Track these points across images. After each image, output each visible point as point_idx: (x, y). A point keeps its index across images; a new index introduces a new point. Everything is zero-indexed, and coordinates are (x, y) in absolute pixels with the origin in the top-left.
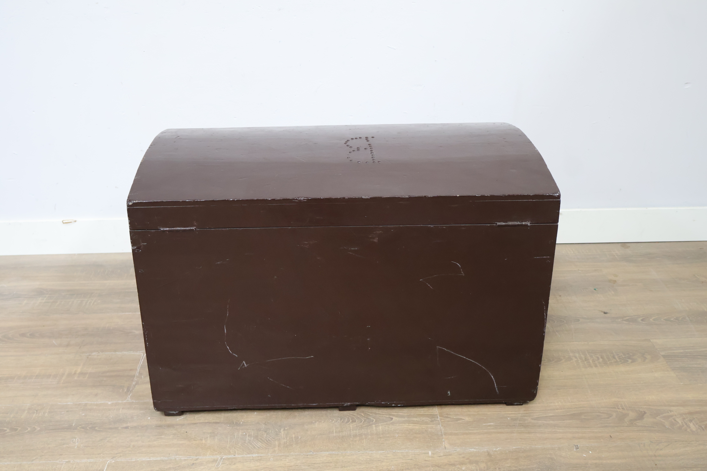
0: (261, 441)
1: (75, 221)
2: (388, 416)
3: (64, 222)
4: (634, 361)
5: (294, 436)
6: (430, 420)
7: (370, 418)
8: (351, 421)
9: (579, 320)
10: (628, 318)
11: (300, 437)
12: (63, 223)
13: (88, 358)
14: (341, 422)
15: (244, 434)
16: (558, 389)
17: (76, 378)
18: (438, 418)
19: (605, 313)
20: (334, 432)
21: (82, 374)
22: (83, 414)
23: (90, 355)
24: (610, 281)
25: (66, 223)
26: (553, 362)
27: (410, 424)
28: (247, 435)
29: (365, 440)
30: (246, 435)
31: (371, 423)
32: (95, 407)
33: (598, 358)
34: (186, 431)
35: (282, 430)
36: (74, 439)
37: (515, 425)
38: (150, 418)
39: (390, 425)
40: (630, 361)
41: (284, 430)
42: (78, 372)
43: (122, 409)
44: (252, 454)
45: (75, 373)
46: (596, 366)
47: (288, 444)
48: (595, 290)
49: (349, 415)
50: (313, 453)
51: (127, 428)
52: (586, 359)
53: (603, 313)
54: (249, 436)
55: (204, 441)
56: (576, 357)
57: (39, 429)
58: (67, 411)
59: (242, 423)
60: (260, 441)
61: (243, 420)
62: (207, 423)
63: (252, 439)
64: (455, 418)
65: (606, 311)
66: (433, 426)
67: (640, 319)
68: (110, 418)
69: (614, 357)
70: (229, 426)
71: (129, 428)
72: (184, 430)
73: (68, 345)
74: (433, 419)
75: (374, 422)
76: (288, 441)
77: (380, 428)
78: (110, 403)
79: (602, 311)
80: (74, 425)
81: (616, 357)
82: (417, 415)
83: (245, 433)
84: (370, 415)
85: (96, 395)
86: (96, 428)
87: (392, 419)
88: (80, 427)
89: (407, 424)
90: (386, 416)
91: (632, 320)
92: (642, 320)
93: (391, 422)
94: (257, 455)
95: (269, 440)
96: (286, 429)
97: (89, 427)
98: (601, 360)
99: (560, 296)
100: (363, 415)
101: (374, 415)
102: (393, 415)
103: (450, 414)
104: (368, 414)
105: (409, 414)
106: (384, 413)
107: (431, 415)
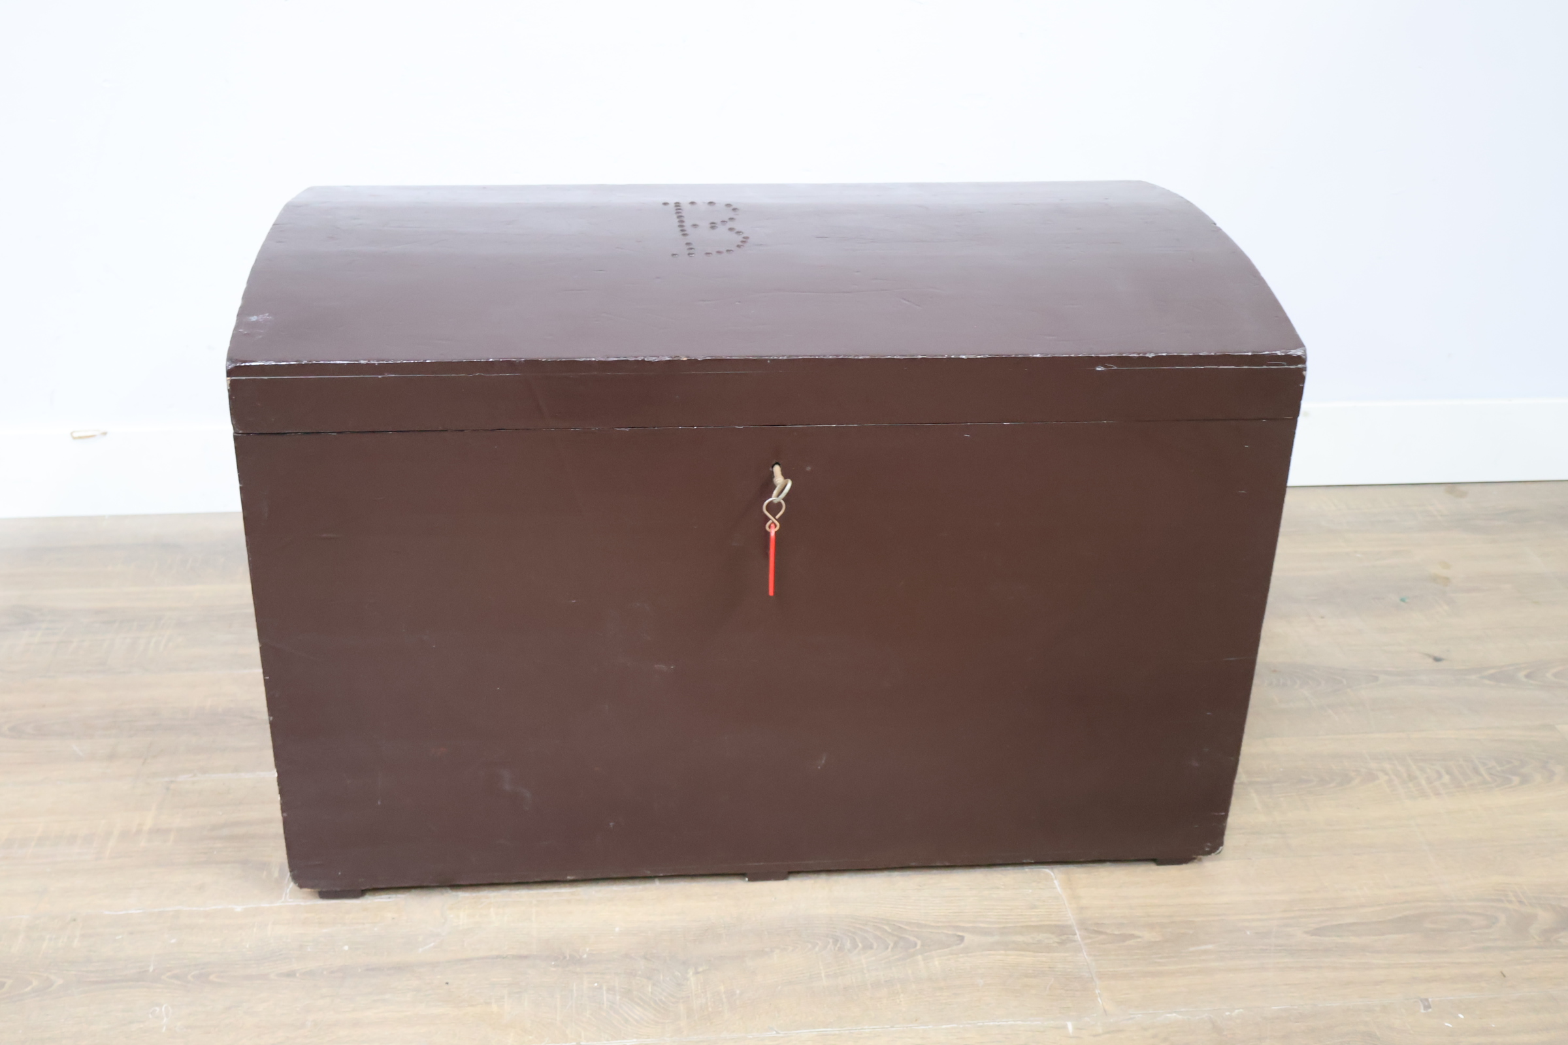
0: (642, 1004)
1: (105, 434)
2: (950, 933)
3: (76, 435)
4: (1525, 780)
5: (722, 988)
6: (1057, 940)
7: (907, 936)
8: (860, 945)
9: (1376, 679)
10: (1492, 671)
11: (738, 992)
12: (75, 438)
13: (168, 789)
14: (837, 949)
15: (596, 984)
16: (1357, 855)
17: (142, 844)
18: (1075, 934)
19: (1437, 659)
20: (823, 975)
21: (158, 832)
22: (173, 941)
23: (172, 782)
24: (1435, 579)
25: (80, 438)
26: (1331, 785)
27: (1009, 952)
28: (604, 988)
29: (902, 995)
30: (600, 988)
31: (912, 950)
32: (201, 921)
33: (1440, 776)
34: (447, 981)
35: (691, 973)
36: (158, 1009)
37: (1267, 950)
39: (961, 955)
40: (1516, 780)
41: (697, 973)
42: (146, 828)
43: (274, 924)
44: (624, 1038)
45: (139, 831)
46: (1437, 794)
47: (710, 1009)
48: (1403, 600)
49: (852, 930)
50: (777, 1033)
51: (291, 974)
52: (1412, 778)
53: (1431, 661)
54: (608, 990)
55: (494, 1008)
56: (1386, 774)
57: (60, 982)
58: (131, 933)
59: (585, 956)
60: (638, 1004)
61: (588, 949)
62: (498, 957)
63: (618, 998)
64: (1117, 933)
65: (1437, 655)
66: (1067, 954)
67: (1521, 675)
68: (245, 950)
69: (1476, 771)
70: (555, 966)
71: (298, 975)
72: (439, 977)
73: (112, 757)
74: (1064, 937)
75: (918, 947)
76: (709, 1004)
77: (937, 963)
78: (239, 909)
79: (1429, 656)
80: (151, 969)
81: (1482, 770)
82: (1022, 927)
83: (598, 982)
84: (905, 929)
85: (201, 888)
86: (212, 977)
87: (962, 938)
88: (169, 974)
89: (1003, 952)
90: (945, 932)
91: (1503, 677)
92: (1528, 676)
93: (962, 946)
94: (635, 1040)
95: (661, 1000)
96: (700, 969)
97: (193, 973)
98: (1446, 778)
99: (1322, 617)
100: (890, 931)
101: (917, 929)
102: (964, 929)
103: (1103, 924)
104: (900, 928)
105: (1002, 926)
106: (940, 924)
107: (1056, 926)
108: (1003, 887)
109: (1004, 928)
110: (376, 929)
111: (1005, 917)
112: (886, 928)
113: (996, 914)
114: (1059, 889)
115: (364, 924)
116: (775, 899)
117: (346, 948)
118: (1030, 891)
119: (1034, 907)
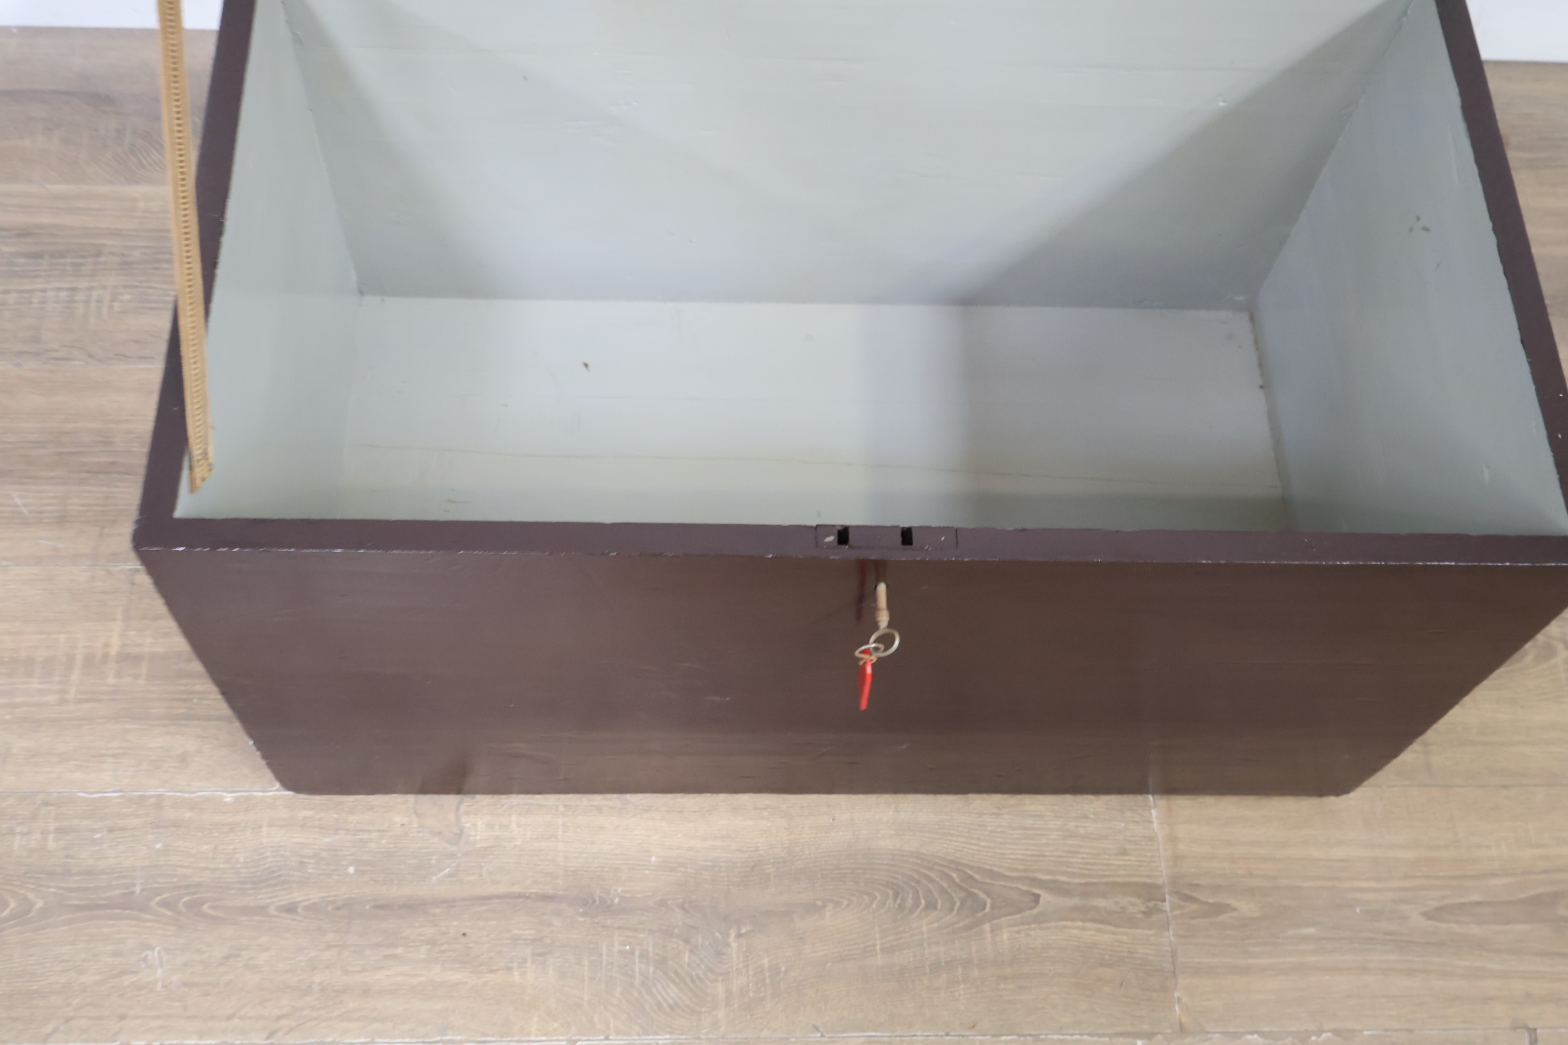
0: (677, 980)
2: (1025, 888)
5: (765, 961)
6: (1143, 908)
7: (976, 891)
8: (923, 902)
11: (783, 969)
13: (133, 584)
14: (896, 906)
15: (628, 947)
16: (1504, 787)
17: (111, 680)
18: (1164, 900)
20: (878, 947)
21: (127, 659)
22: (159, 846)
27: (1088, 925)
28: (637, 953)
29: (962, 986)
30: (632, 953)
31: (980, 914)
32: (188, 815)
34: (463, 931)
35: (733, 936)
36: (149, 952)
37: (1373, 939)
38: (356, 871)
39: (1033, 926)
41: (739, 936)
42: (113, 651)
43: (270, 825)
44: (657, 1034)
45: (105, 656)
47: (751, 994)
49: (916, 876)
50: (822, 1036)
51: (291, 909)
54: (641, 956)
55: (516, 976)
57: (40, 904)
58: (111, 830)
59: (617, 900)
60: (673, 981)
61: (620, 890)
62: (520, 896)
63: (651, 969)
64: (1210, 901)
66: (1151, 932)
68: (238, 866)
70: (583, 915)
71: (300, 910)
72: (455, 923)
73: (61, 520)
74: (1151, 904)
75: (987, 910)
76: (751, 985)
77: (1005, 936)
78: (228, 798)
80: (138, 889)
82: (1107, 884)
83: (630, 944)
84: (975, 880)
85: (183, 759)
86: (205, 908)
87: (1037, 898)
88: (158, 899)
89: (1079, 924)
90: (1020, 886)
93: (1035, 911)
94: (668, 1036)
95: (698, 976)
96: (743, 931)
97: (184, 900)
100: (957, 880)
101: (988, 881)
102: (1041, 884)
103: (1197, 885)
104: (971, 877)
105: (1083, 881)
106: (1015, 874)
107: (1145, 885)
108: (1092, 816)
109: (1086, 884)
110: (384, 841)
111: (1089, 867)
112: (954, 875)
113: (1080, 861)
114: (1155, 825)
115: (369, 831)
116: (833, 820)
117: (351, 870)
118: (1123, 825)
119: (1124, 852)
